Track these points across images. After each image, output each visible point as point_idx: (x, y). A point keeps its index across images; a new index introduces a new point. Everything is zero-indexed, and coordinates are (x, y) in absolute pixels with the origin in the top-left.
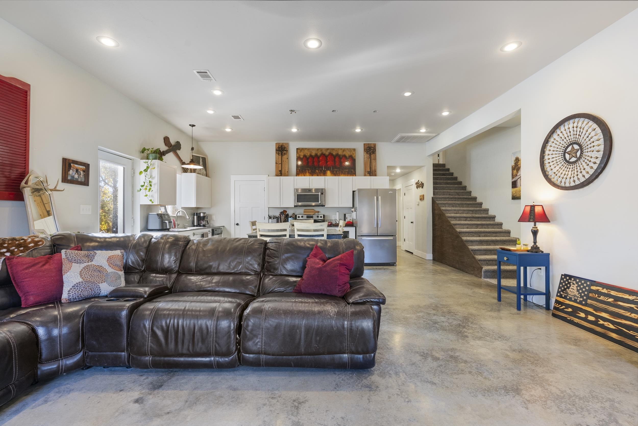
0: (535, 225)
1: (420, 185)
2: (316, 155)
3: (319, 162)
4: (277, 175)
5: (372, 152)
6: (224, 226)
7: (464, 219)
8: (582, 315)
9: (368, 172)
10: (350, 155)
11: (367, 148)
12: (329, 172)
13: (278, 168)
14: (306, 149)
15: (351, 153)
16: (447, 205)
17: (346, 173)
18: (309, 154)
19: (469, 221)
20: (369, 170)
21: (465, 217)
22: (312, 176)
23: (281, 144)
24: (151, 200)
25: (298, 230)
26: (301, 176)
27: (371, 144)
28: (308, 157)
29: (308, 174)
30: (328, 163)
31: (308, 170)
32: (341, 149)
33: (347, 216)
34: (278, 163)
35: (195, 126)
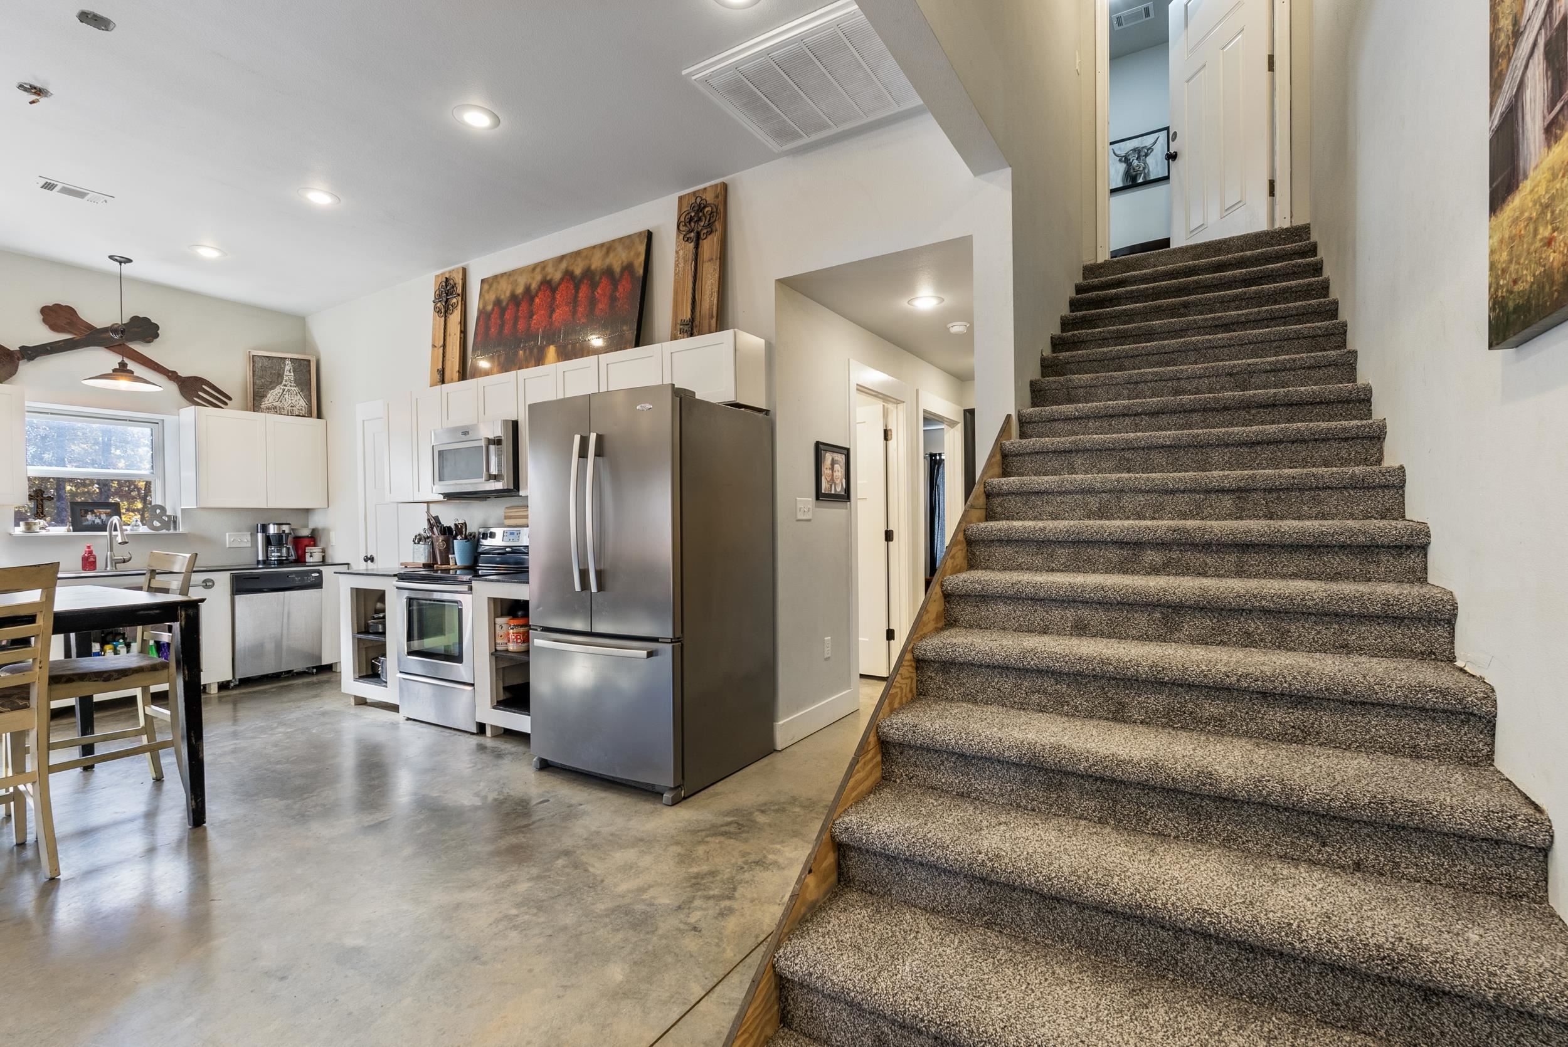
2: (527, 290)
3: (532, 316)
4: (434, 383)
5: (703, 227)
6: (348, 564)
9: (683, 323)
11: (690, 212)
13: (437, 359)
14: (502, 276)
15: (631, 253)
18: (508, 294)
20: (688, 316)
23: (446, 276)
27: (712, 189)
28: (505, 302)
29: (496, 370)
30: (554, 317)
31: (499, 356)
34: (436, 345)
35: (129, 261)
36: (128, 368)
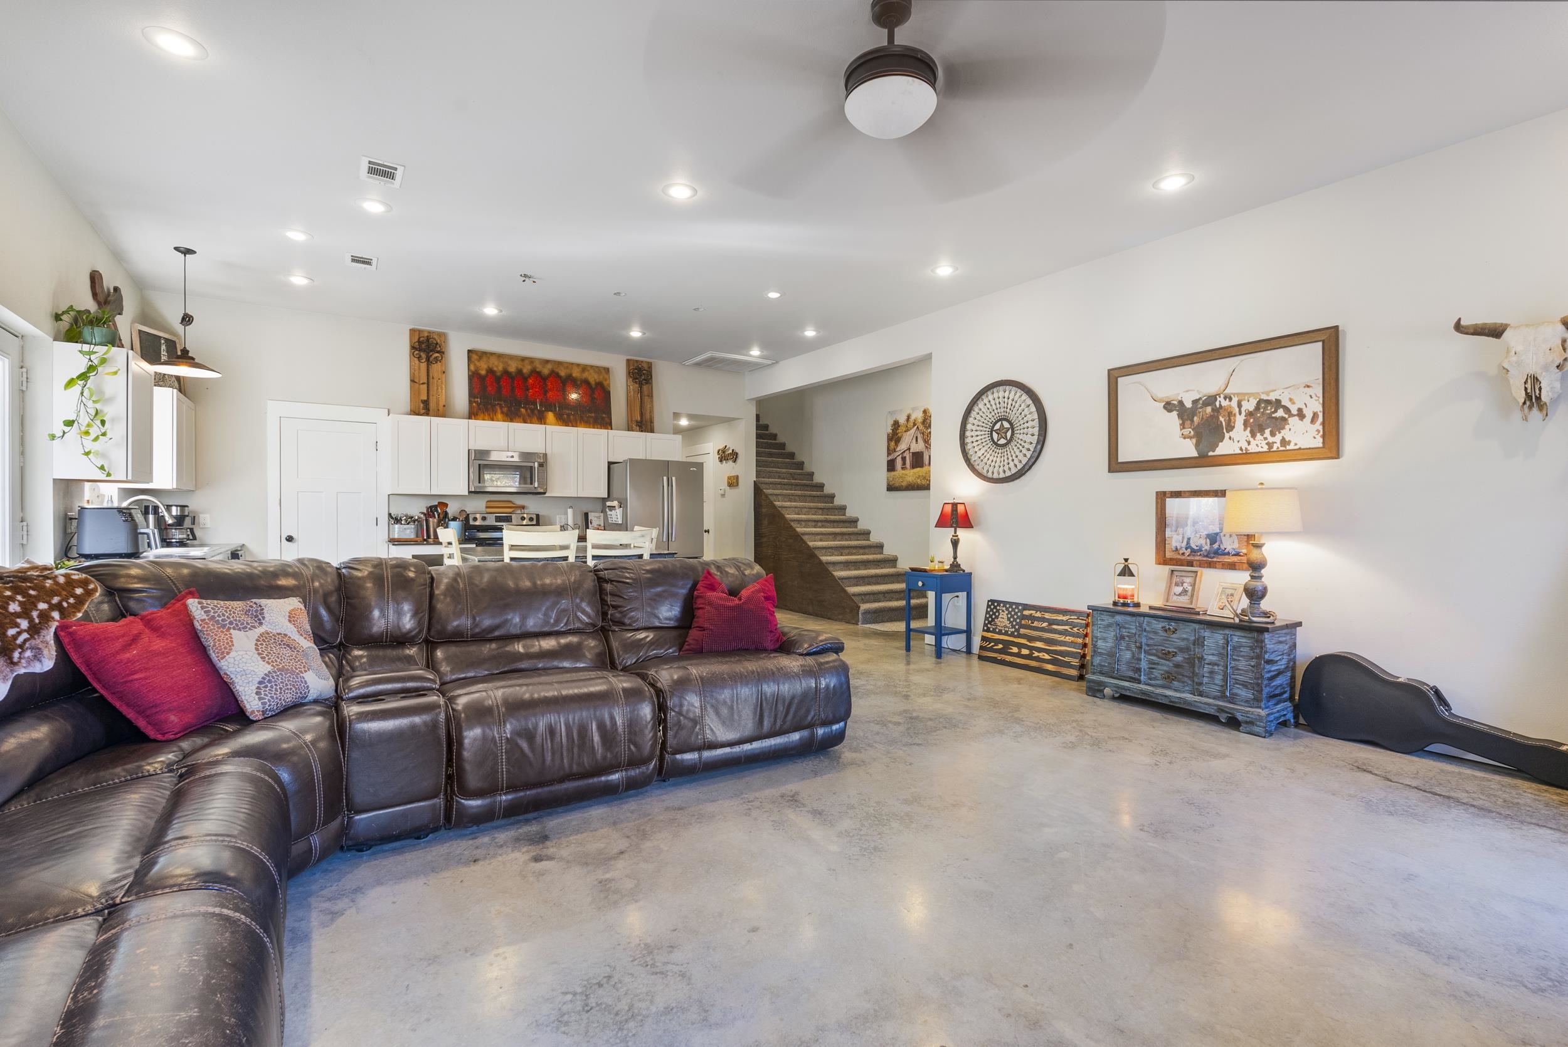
0: (955, 532)
1: (727, 456)
2: (519, 372)
3: (528, 390)
4: (414, 412)
5: (644, 379)
7: (813, 524)
8: (1015, 650)
9: (637, 422)
10: (597, 381)
11: (634, 369)
12: (550, 416)
13: (419, 393)
14: (492, 354)
15: (601, 377)
16: (780, 498)
17: (592, 420)
18: (500, 368)
19: (820, 527)
20: (639, 419)
21: (815, 521)
22: (511, 420)
23: (426, 334)
24: (102, 468)
25: (595, 547)
26: (484, 420)
27: (642, 362)
28: (498, 374)
29: (500, 416)
30: (548, 395)
31: (501, 407)
32: (578, 365)
33: (591, 516)
34: (416, 380)
35: (193, 252)
36: (190, 355)
